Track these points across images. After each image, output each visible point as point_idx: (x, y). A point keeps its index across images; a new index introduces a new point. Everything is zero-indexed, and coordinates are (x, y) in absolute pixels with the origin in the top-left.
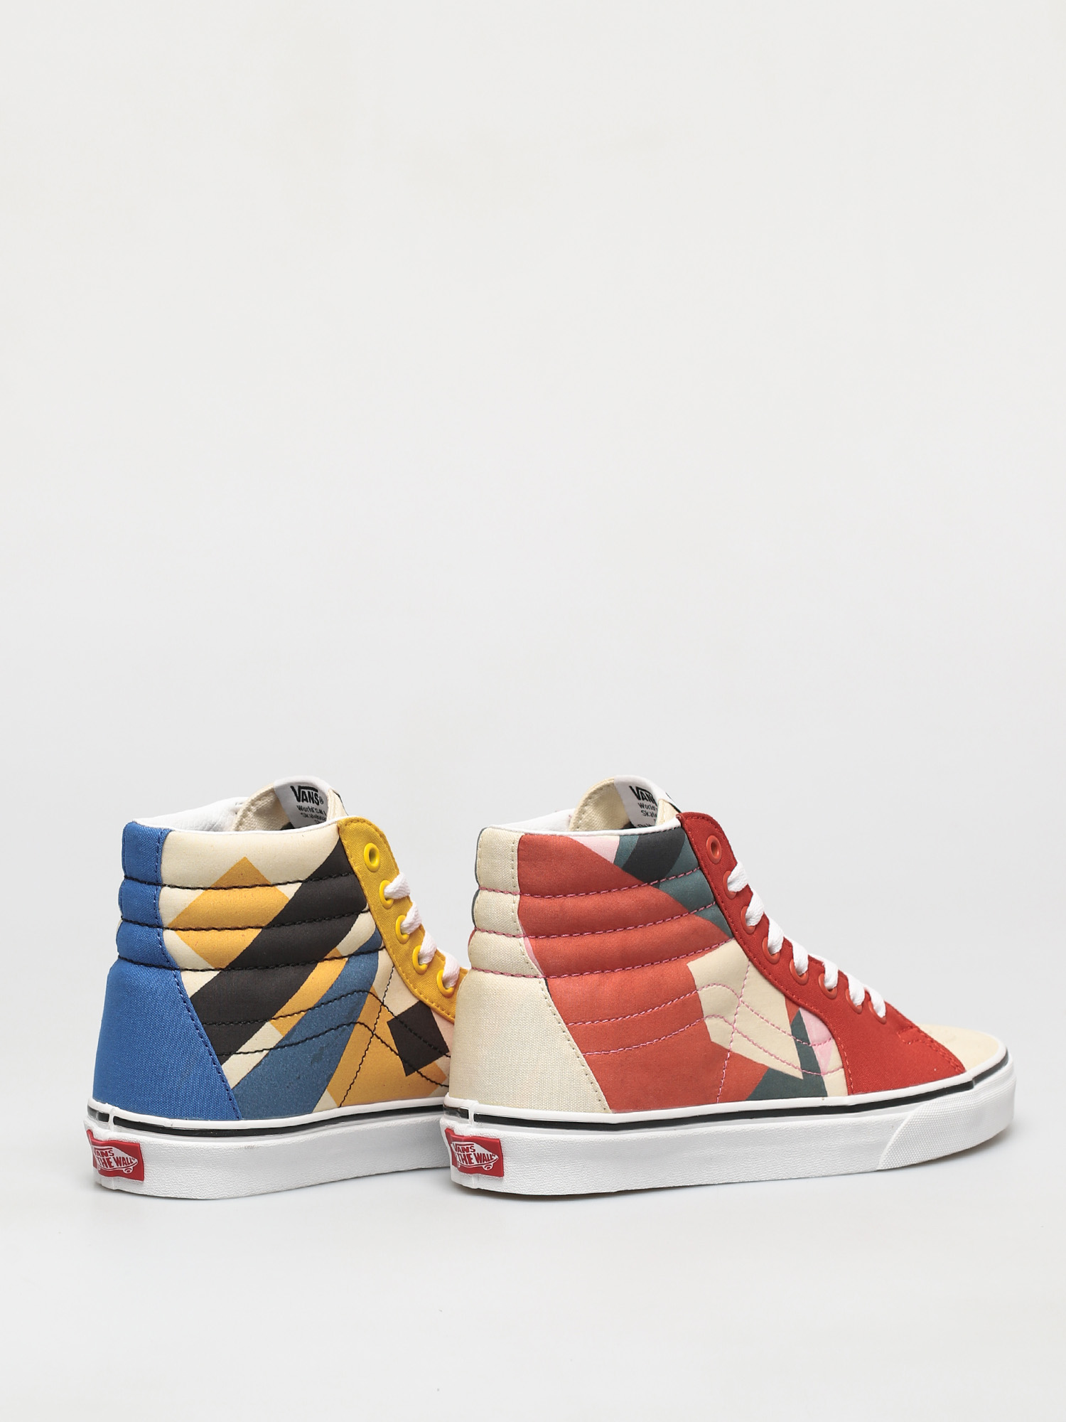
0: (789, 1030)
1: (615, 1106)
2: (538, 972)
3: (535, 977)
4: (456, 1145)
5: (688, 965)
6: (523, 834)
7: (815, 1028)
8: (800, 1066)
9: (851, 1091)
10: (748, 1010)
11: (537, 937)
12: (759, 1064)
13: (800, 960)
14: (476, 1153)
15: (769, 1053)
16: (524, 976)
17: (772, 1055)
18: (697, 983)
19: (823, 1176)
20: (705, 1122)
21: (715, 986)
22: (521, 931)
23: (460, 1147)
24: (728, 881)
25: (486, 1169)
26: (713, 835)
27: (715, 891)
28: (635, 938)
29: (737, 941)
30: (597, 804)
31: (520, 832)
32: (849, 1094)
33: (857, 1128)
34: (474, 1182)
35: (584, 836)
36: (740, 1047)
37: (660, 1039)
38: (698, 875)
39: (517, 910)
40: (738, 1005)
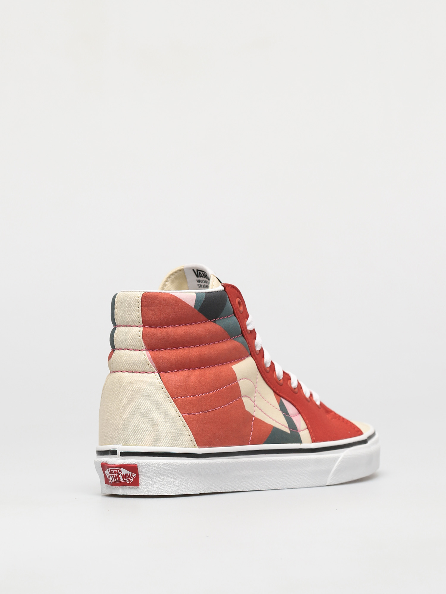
0: (279, 408)
1: (200, 444)
2: (154, 369)
3: (153, 373)
4: (110, 470)
5: (232, 367)
6: (144, 292)
7: (291, 409)
9: (314, 441)
10: (259, 395)
11: (153, 350)
12: (268, 425)
13: (279, 372)
14: (122, 474)
15: (272, 419)
16: (146, 373)
17: (274, 420)
18: (238, 377)
19: (300, 488)
20: (243, 455)
21: (245, 379)
22: (144, 347)
23: (113, 471)
24: (247, 324)
25: (128, 483)
26: (239, 298)
27: (242, 328)
28: (206, 350)
29: (252, 357)
30: (173, 282)
31: (141, 292)
32: (312, 443)
33: (318, 461)
34: (120, 491)
35: (177, 293)
36: (258, 415)
37: (221, 407)
38: (234, 318)
39: (142, 336)
40: (255, 392)
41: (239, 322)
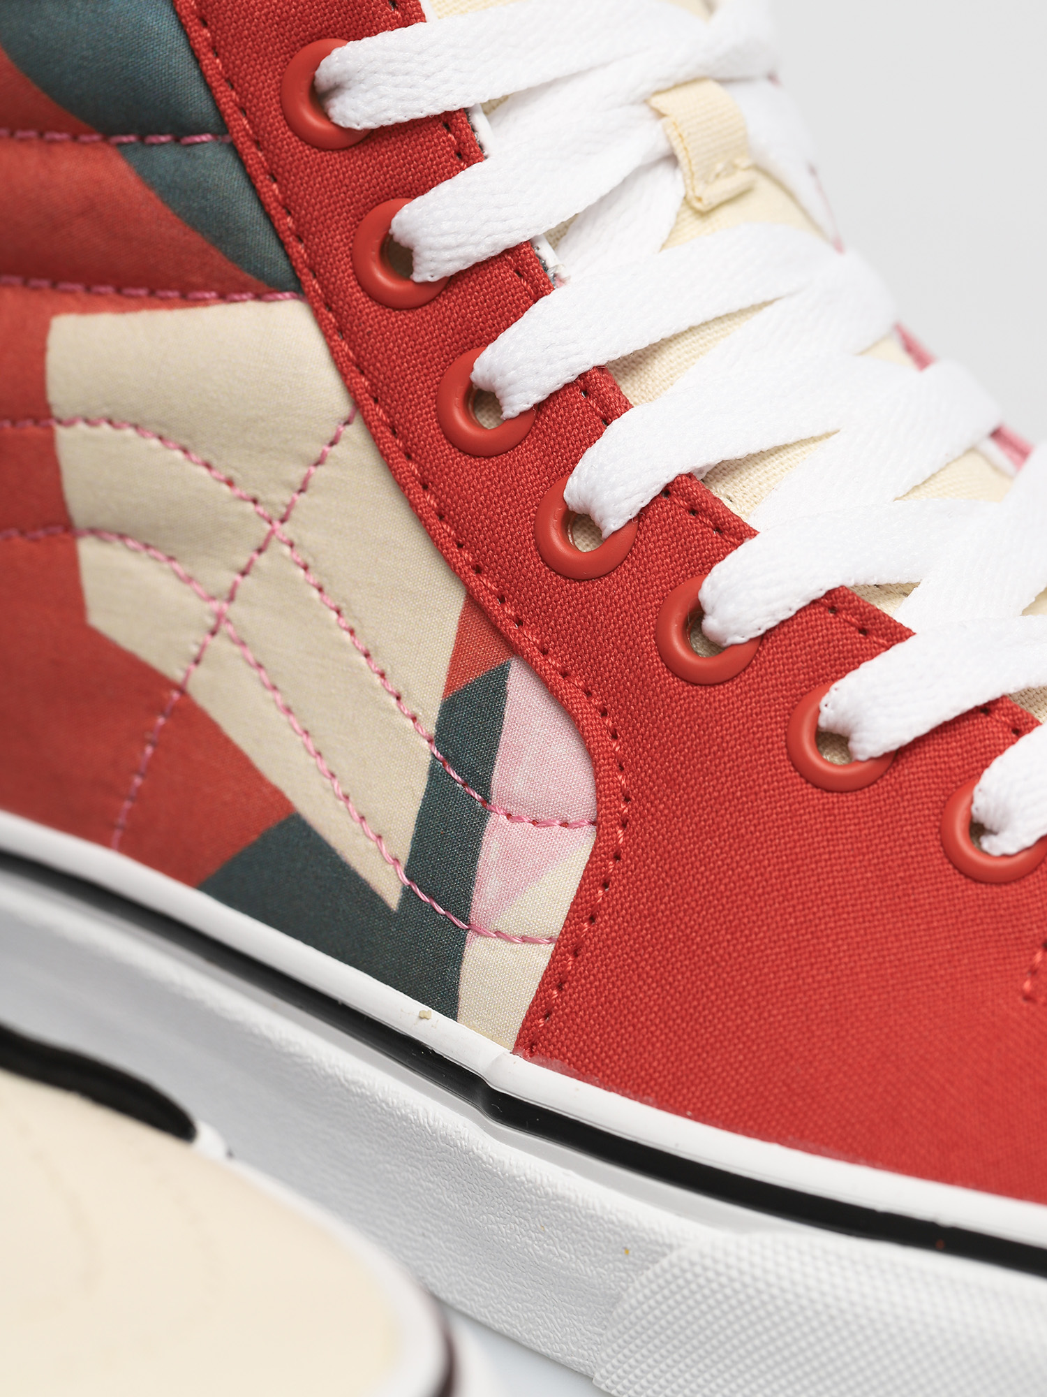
8: (404, 860)
9: (526, 1041)
17: (328, 773)
32: (518, 1049)
40: (260, 543)
41: (193, 51)
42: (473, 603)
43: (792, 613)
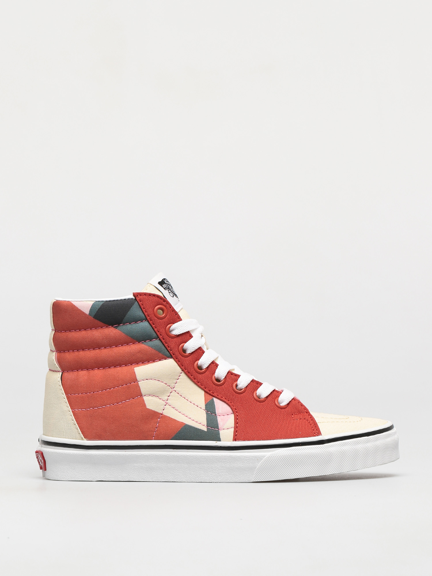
0: (204, 407)
1: (87, 437)
2: (59, 369)
3: (59, 372)
5: (133, 369)
6: (55, 300)
7: (222, 408)
8: (206, 425)
10: (177, 394)
11: (60, 352)
12: (180, 422)
13: (221, 372)
14: (40, 459)
16: (56, 371)
17: (189, 418)
18: (138, 378)
21: (152, 380)
24: (171, 329)
26: (162, 305)
27: (158, 333)
29: (174, 360)
32: (235, 441)
39: (52, 338)
40: (171, 392)
41: (153, 328)
42: (205, 392)
43: (249, 383)
